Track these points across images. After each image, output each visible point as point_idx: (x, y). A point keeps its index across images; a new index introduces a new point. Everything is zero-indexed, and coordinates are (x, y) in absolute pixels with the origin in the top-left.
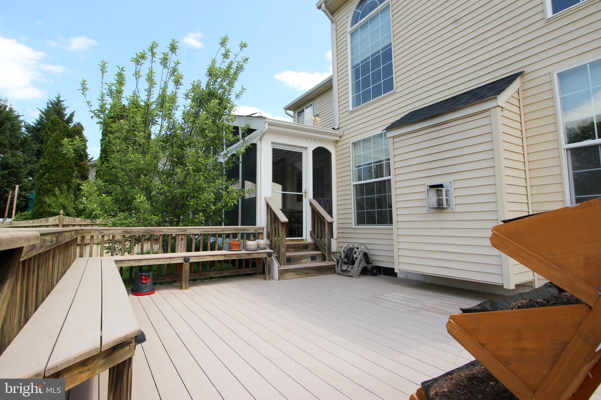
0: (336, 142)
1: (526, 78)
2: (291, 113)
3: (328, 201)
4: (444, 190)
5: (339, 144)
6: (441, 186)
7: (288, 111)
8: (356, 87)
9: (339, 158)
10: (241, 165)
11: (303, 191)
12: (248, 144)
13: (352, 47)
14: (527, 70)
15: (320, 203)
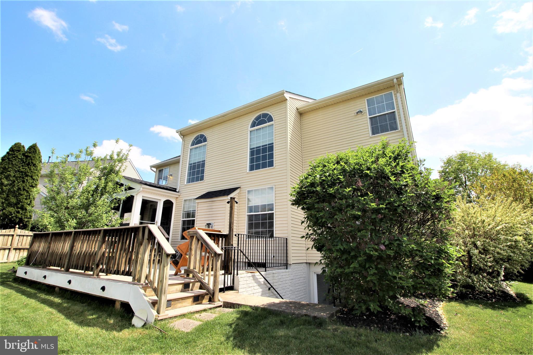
0: (177, 198)
1: (242, 189)
2: (155, 169)
3: (168, 227)
4: (211, 225)
5: (178, 199)
6: (210, 224)
7: (152, 168)
8: (189, 174)
9: (177, 206)
10: (121, 205)
11: (156, 222)
12: (129, 195)
13: (190, 155)
14: (242, 187)
15: (164, 228)
